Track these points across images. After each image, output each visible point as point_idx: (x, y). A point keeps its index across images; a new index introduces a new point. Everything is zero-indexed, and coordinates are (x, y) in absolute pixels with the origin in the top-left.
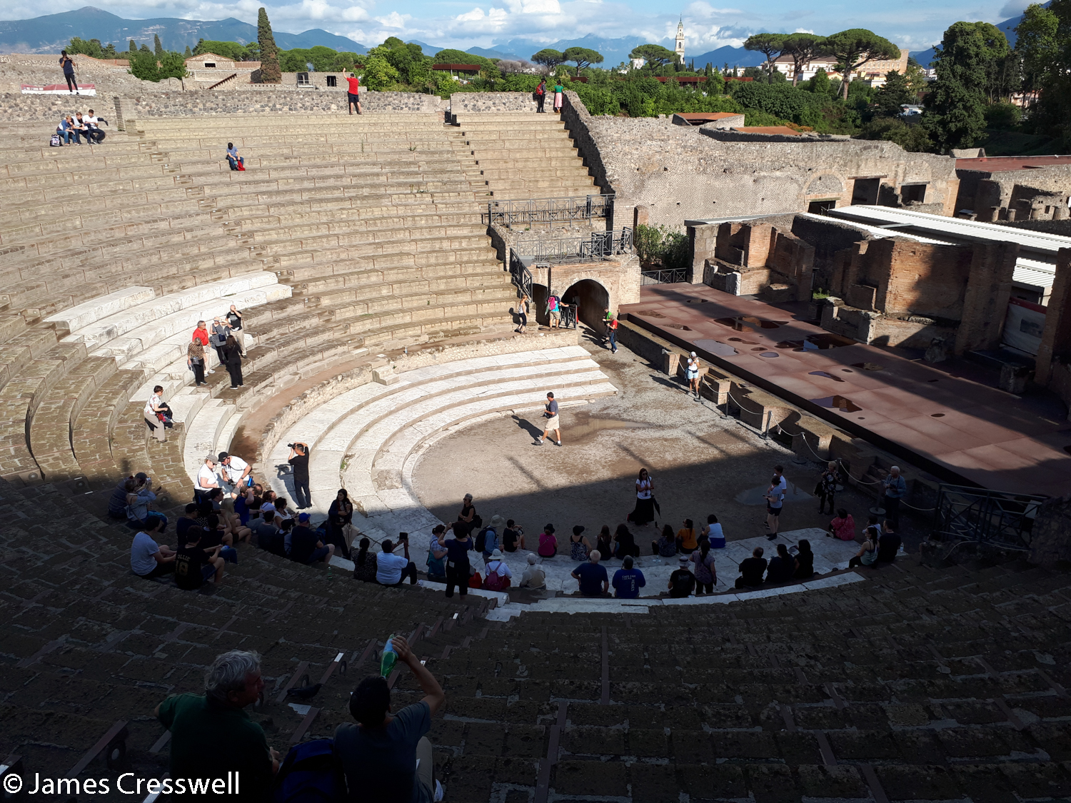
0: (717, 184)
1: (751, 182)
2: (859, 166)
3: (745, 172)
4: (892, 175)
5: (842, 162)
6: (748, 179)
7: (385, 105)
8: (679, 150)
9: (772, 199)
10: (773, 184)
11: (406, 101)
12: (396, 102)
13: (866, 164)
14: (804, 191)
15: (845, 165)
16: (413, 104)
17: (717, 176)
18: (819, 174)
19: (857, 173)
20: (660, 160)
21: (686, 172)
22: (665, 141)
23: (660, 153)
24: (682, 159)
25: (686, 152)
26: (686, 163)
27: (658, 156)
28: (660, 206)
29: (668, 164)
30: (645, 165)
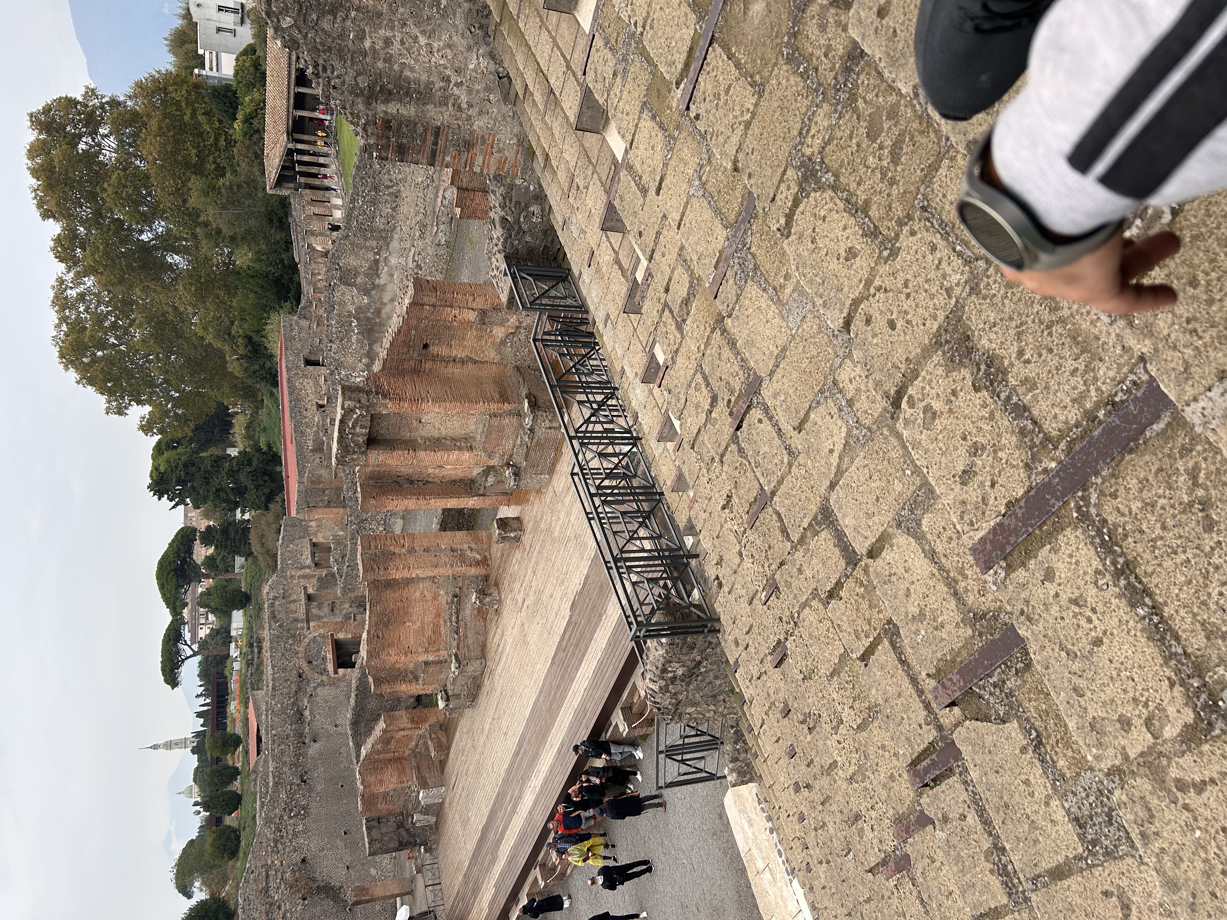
0: (319, 788)
1: (317, 745)
2: (296, 620)
3: (304, 756)
4: (303, 582)
5: (291, 642)
6: (313, 750)
8: (280, 847)
9: (335, 714)
10: (317, 717)
13: (292, 612)
14: (325, 678)
15: (293, 636)
17: (311, 790)
18: (305, 665)
19: (302, 622)
20: (293, 871)
21: (305, 831)
22: (268, 868)
23: (284, 872)
24: (291, 841)
25: (282, 837)
26: (295, 835)
27: (288, 875)
28: (348, 859)
29: (297, 858)
30: (298, 891)
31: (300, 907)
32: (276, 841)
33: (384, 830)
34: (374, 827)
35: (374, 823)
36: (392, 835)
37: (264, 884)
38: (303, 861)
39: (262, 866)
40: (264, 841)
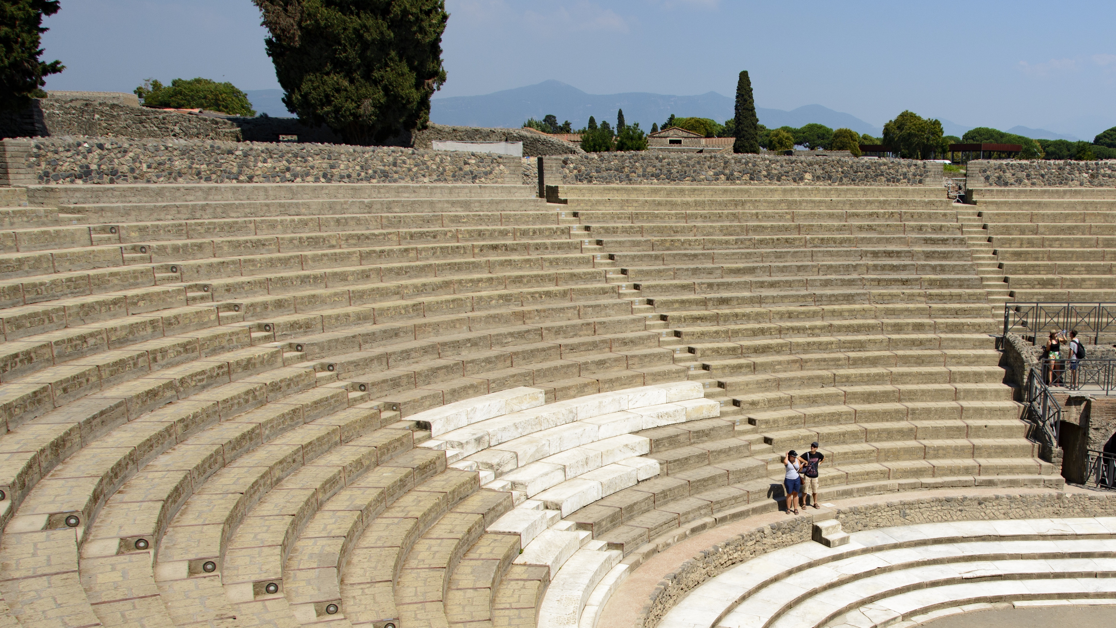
7: (877, 176)
11: (905, 170)
12: (892, 171)
16: (914, 175)
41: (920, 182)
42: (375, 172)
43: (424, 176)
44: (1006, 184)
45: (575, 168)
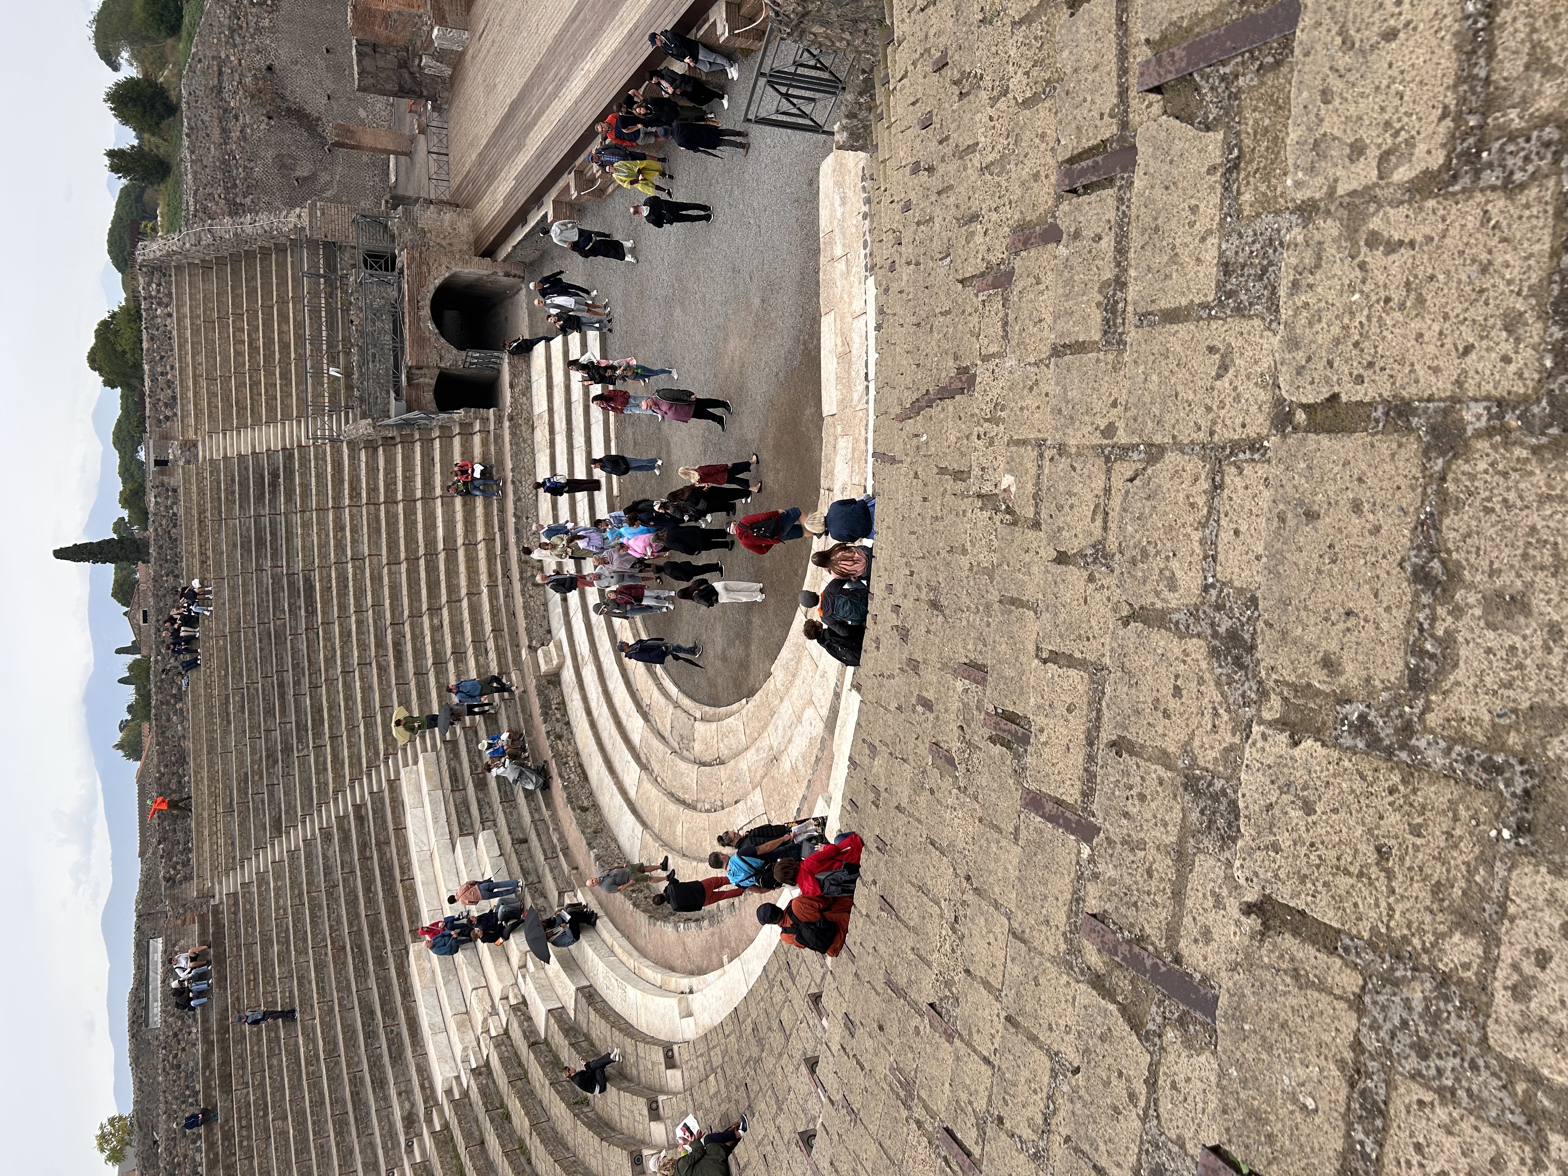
7: (170, 538)
12: (164, 522)
20: (255, 76)
21: (273, 30)
22: (222, 63)
23: (242, 75)
24: (252, 36)
25: (241, 27)
26: (259, 30)
27: (248, 80)
28: (330, 85)
29: (260, 61)
30: (262, 105)
31: (263, 126)
32: (232, 31)
33: (381, 63)
34: (367, 54)
35: (368, 50)
36: (391, 73)
37: (216, 82)
38: (270, 68)
39: (214, 58)
40: (215, 24)
41: (175, 491)
42: (187, 1087)
43: (190, 1033)
44: (174, 398)
45: (175, 868)
